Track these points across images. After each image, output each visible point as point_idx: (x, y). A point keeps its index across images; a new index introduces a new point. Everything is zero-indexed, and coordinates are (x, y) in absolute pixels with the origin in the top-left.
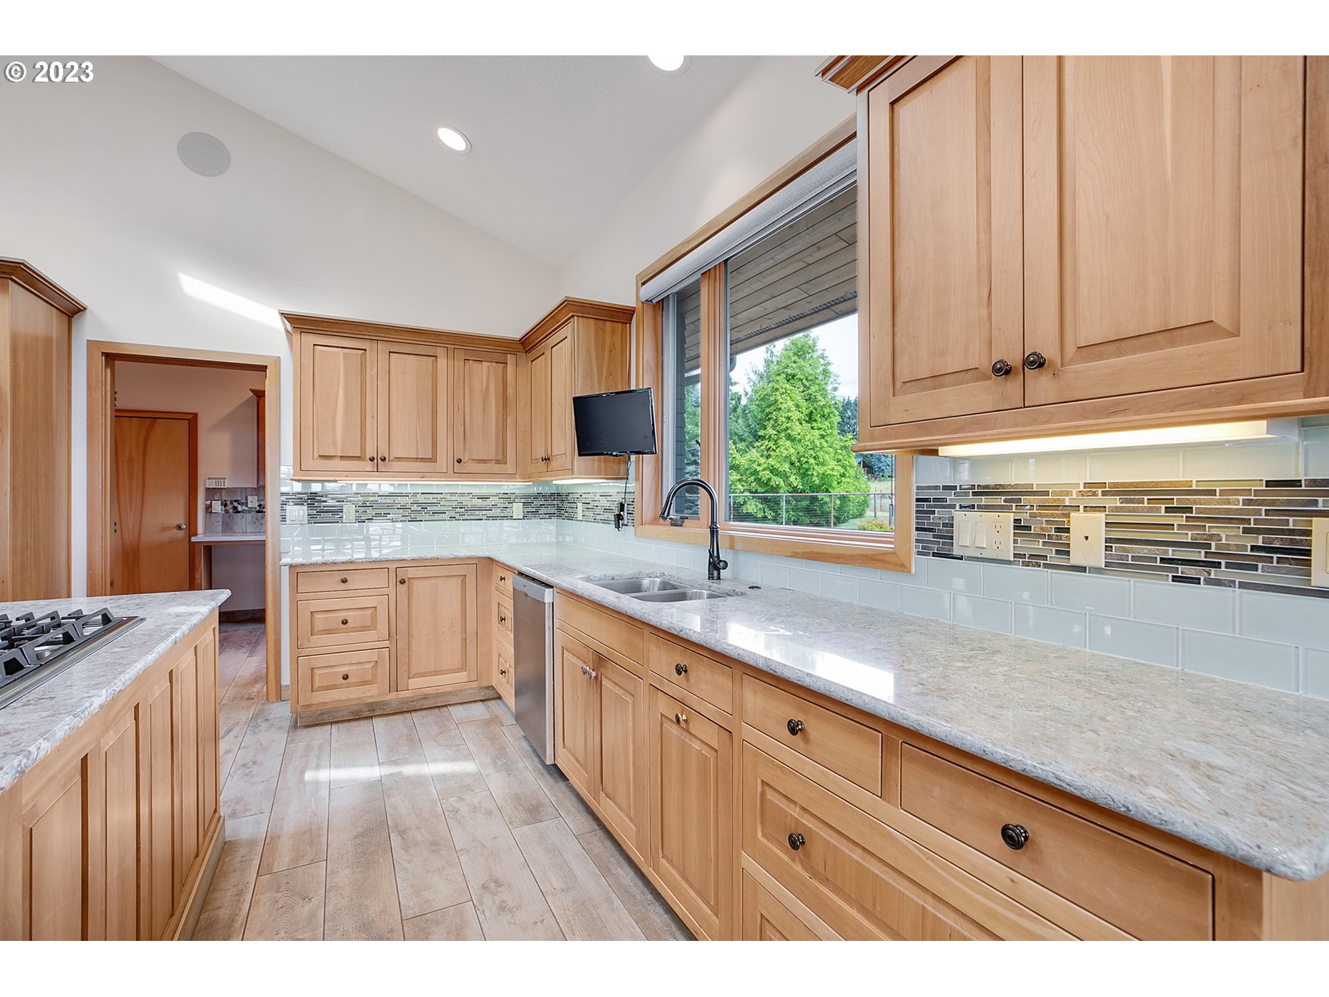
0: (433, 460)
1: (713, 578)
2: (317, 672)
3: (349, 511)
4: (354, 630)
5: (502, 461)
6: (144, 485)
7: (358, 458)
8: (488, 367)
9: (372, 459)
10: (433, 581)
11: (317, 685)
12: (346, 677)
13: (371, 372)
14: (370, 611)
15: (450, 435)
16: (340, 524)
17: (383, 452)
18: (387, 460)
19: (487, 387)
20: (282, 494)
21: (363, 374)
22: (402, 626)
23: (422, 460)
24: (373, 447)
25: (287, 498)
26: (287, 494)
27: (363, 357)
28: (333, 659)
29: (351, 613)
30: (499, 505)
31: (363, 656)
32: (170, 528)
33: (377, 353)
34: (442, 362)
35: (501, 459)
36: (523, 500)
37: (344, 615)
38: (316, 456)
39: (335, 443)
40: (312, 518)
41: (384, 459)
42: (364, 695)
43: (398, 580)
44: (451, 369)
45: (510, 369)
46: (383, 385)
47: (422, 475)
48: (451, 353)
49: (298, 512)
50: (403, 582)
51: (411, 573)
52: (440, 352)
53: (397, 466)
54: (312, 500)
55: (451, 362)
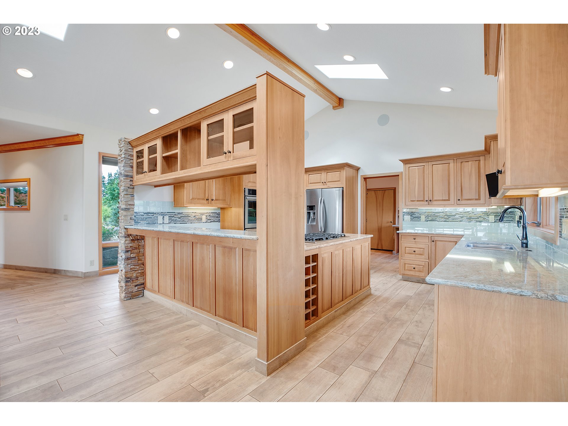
0: (449, 200)
1: (523, 247)
2: (406, 265)
3: (423, 218)
4: (417, 254)
5: (479, 199)
6: (383, 209)
7: (422, 201)
8: (472, 163)
9: (427, 201)
10: (444, 242)
11: (406, 269)
12: (414, 268)
13: (426, 172)
14: (422, 249)
15: (455, 190)
16: (420, 222)
17: (431, 198)
18: (432, 201)
19: (471, 171)
20: (403, 212)
21: (424, 174)
22: (433, 256)
23: (444, 200)
24: (427, 197)
25: (405, 214)
26: (405, 212)
27: (424, 168)
28: (411, 262)
29: (417, 249)
30: (482, 216)
31: (420, 263)
32: (389, 222)
33: (428, 166)
34: (452, 165)
35: (478, 198)
36: (494, 215)
37: (414, 249)
38: (410, 201)
39: (415, 196)
40: (411, 220)
41: (431, 201)
42: (420, 275)
43: (432, 240)
44: (455, 167)
45: (482, 162)
46: (430, 176)
47: (445, 206)
48: (455, 161)
49: (407, 218)
50: (433, 241)
51: (436, 238)
52: (451, 162)
53: (435, 203)
54: (412, 214)
55: (455, 164)
